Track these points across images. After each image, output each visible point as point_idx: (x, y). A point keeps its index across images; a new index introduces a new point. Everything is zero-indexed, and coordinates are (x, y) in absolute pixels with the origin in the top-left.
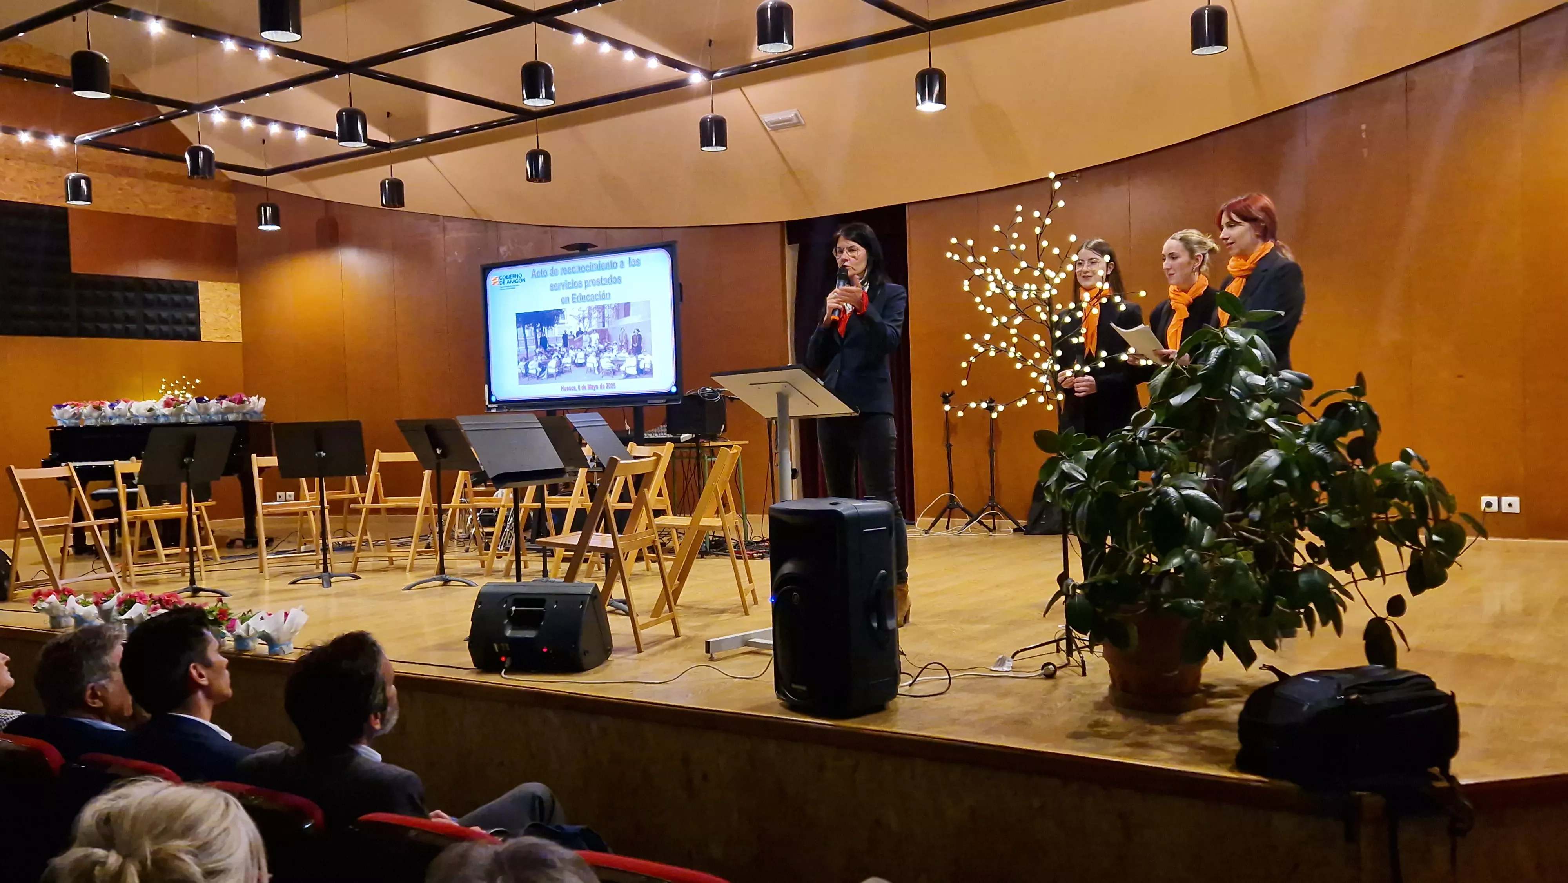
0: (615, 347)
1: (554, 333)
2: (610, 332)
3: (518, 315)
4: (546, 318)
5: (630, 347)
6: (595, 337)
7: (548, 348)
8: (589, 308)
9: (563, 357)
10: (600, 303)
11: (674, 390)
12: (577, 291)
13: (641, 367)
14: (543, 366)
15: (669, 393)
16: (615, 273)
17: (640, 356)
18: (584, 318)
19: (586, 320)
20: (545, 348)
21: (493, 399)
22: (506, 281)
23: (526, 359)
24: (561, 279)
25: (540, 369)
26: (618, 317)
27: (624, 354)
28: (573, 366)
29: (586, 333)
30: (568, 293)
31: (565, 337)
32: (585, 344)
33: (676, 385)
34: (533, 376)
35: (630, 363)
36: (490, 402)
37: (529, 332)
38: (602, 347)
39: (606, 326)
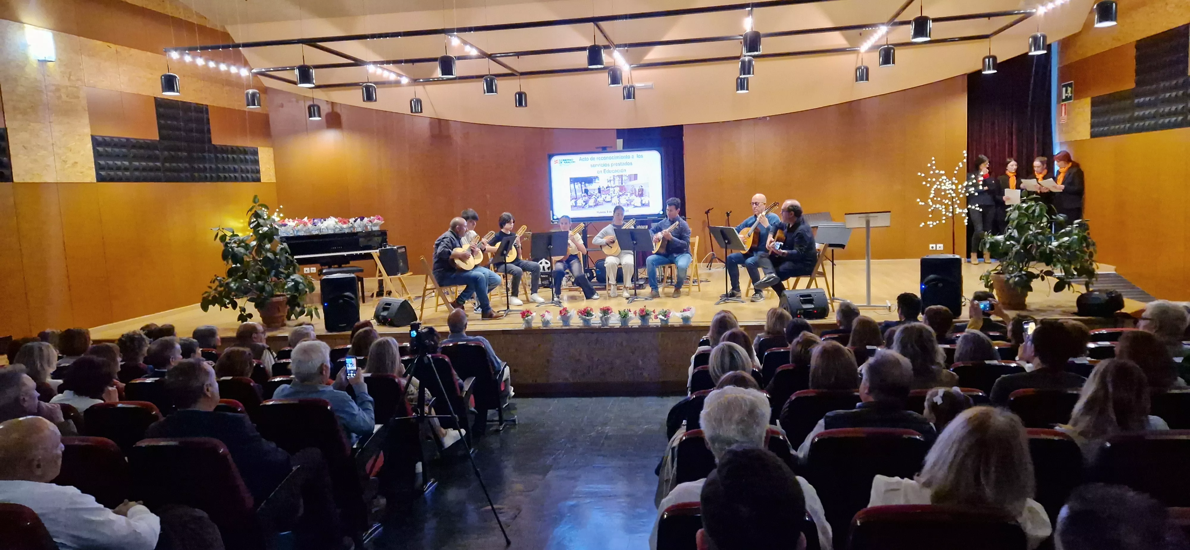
0: (629, 194)
1: (592, 187)
2: (626, 187)
3: (571, 179)
4: (589, 180)
5: (637, 194)
6: (617, 189)
7: (589, 194)
8: (614, 176)
9: (598, 198)
10: (620, 174)
11: (661, 213)
12: (607, 168)
13: (643, 202)
14: (586, 202)
15: (659, 214)
16: (628, 160)
17: (642, 198)
18: (610, 181)
19: (612, 181)
20: (587, 194)
21: (555, 217)
22: (563, 162)
23: (576, 199)
24: (597, 162)
25: (584, 204)
26: (630, 180)
27: (633, 196)
28: (604, 202)
29: (612, 187)
30: (602, 169)
31: (599, 189)
32: (611, 192)
33: (663, 210)
34: (580, 207)
35: (637, 201)
36: (553, 219)
37: (578, 186)
38: (621, 193)
39: (624, 184)
